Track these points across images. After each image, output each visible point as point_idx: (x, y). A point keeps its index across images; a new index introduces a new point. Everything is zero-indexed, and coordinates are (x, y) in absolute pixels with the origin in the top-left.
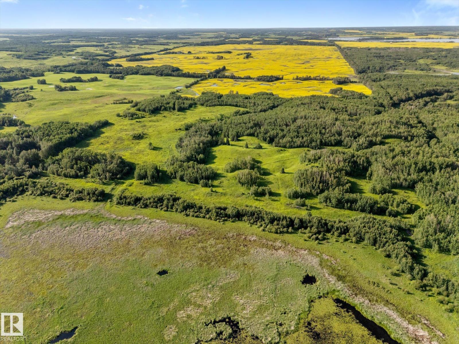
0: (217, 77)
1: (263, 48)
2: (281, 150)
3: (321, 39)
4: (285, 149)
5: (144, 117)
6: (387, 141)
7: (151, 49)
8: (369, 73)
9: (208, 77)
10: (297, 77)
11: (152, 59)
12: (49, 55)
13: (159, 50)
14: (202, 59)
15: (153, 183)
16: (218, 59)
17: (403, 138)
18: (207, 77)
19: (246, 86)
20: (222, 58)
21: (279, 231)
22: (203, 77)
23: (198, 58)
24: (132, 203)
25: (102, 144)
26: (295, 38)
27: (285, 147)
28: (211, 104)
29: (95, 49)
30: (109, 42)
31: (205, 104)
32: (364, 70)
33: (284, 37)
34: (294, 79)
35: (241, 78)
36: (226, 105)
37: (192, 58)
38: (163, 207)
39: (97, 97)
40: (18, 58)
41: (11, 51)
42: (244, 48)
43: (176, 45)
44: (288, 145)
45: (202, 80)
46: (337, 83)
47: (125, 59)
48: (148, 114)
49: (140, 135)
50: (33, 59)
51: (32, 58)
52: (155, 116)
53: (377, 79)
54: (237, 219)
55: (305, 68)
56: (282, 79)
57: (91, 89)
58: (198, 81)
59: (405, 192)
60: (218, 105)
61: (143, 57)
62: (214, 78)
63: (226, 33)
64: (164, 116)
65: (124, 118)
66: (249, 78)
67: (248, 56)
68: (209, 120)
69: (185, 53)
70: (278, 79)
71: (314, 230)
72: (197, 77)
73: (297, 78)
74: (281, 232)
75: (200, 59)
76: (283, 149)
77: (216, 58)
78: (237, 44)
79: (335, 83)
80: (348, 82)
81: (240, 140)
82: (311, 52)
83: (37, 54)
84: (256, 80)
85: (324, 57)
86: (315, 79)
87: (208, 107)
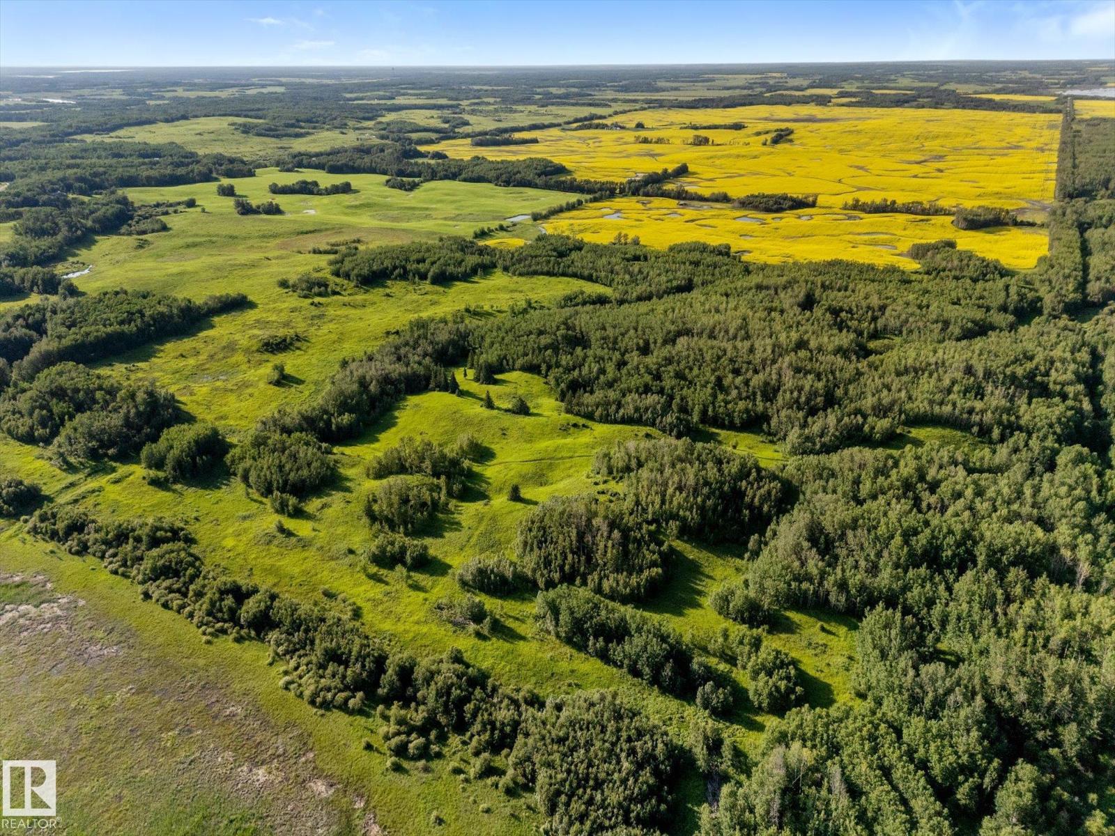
0: (641, 193)
1: (850, 116)
2: (575, 425)
3: (1045, 92)
4: (590, 423)
5: (338, 293)
6: (915, 433)
7: (557, 116)
8: (1102, 197)
9: (620, 193)
10: (857, 201)
11: (535, 141)
12: (314, 128)
13: (571, 119)
14: (656, 142)
15: (175, 482)
16: (695, 144)
17: (975, 429)
18: (618, 191)
19: (693, 221)
20: (705, 141)
21: (318, 700)
22: (604, 192)
23: (646, 141)
24: (61, 533)
25: (182, 356)
26: (962, 89)
27: (590, 416)
28: (525, 270)
29: (430, 115)
30: (478, 98)
31: (512, 269)
32: (1089, 187)
33: (935, 85)
34: (845, 208)
35: (702, 199)
36: (564, 274)
37: (633, 139)
38: (115, 560)
39: (302, 233)
40: (244, 132)
41: (246, 116)
42: (793, 116)
43: (626, 107)
44: (597, 414)
45: (595, 200)
46: (964, 225)
47: (469, 141)
48: (352, 284)
49: (285, 340)
50: (273, 136)
51: (272, 133)
52: (366, 292)
53: (1100, 218)
54: (253, 633)
55: (915, 176)
56: (813, 205)
57: (312, 212)
58: (580, 203)
59: (823, 629)
60: (542, 273)
61: (517, 136)
62: (633, 194)
63: (786, 75)
64: (388, 295)
65: (291, 293)
66: (724, 199)
67: (782, 137)
68: (491, 314)
69: (628, 126)
70: (798, 204)
71: (418, 716)
72: (589, 191)
73: (857, 206)
74: (326, 706)
75: (650, 142)
76: (581, 421)
77: (691, 140)
78: (785, 104)
79: (957, 226)
80: (1007, 224)
81: (496, 382)
82: (973, 129)
83: (293, 126)
84: (736, 204)
85: (1004, 144)
86: (908, 209)
87: (515, 278)
